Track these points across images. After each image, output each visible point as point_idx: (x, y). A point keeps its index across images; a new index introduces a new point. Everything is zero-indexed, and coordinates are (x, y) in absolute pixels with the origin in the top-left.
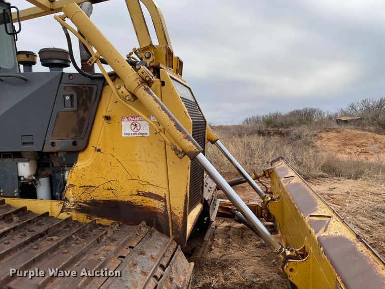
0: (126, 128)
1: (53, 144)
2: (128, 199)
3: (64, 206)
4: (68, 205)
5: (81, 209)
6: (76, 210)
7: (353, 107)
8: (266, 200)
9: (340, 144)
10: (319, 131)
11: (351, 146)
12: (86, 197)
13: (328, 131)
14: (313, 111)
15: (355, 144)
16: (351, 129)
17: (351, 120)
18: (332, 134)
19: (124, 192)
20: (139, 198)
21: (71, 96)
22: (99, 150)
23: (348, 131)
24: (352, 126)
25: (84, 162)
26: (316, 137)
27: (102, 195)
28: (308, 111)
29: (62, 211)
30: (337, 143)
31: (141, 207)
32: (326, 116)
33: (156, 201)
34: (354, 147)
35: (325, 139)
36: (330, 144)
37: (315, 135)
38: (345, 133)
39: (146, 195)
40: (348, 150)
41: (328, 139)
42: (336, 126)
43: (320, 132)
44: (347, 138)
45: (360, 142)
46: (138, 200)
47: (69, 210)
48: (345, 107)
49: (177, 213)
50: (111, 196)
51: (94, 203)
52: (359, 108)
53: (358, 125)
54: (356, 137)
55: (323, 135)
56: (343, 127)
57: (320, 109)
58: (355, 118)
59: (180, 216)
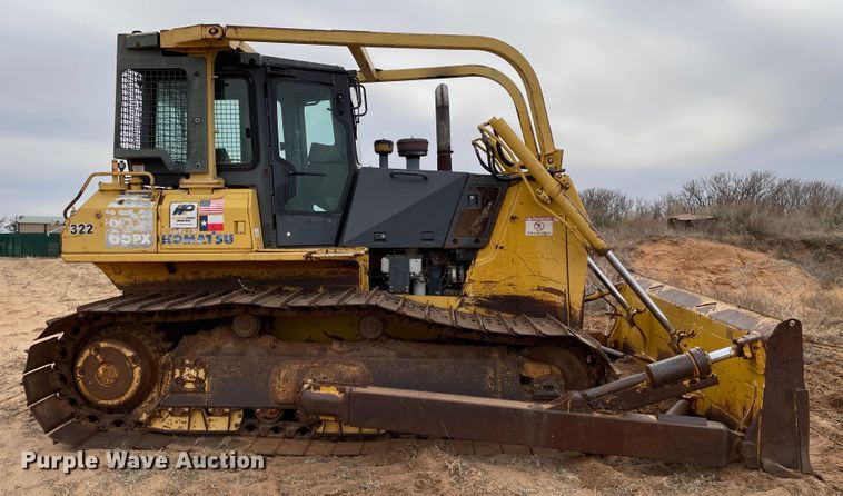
0: (530, 227)
1: (455, 241)
2: (528, 293)
3: (462, 301)
4: (467, 300)
5: (480, 304)
6: (476, 305)
7: (692, 190)
8: (631, 312)
9: (679, 268)
10: (639, 240)
11: (698, 272)
12: (487, 292)
13: (655, 241)
14: (607, 197)
15: (705, 268)
16: (699, 238)
17: (697, 222)
18: (663, 248)
19: (525, 287)
20: (540, 293)
21: (476, 196)
22: (501, 248)
23: (694, 242)
24: (700, 234)
25: (483, 260)
26: (632, 253)
27: (502, 290)
28: (595, 197)
29: (460, 306)
30: (673, 264)
31: (541, 302)
32: (634, 208)
33: (556, 296)
34: (702, 272)
35: (649, 257)
36: (660, 266)
37: (631, 249)
38: (686, 245)
39: (546, 290)
40: (693, 279)
41: (656, 256)
42: (670, 232)
43: (640, 243)
44: (691, 256)
45: (715, 263)
46: (539, 295)
47: (468, 304)
48: (677, 191)
49: (575, 307)
50: (512, 291)
51: (494, 298)
52: (705, 194)
53: (711, 232)
54: (709, 254)
55: (647, 248)
56: (682, 234)
57: (622, 194)
58: (705, 217)
59: (579, 310)
